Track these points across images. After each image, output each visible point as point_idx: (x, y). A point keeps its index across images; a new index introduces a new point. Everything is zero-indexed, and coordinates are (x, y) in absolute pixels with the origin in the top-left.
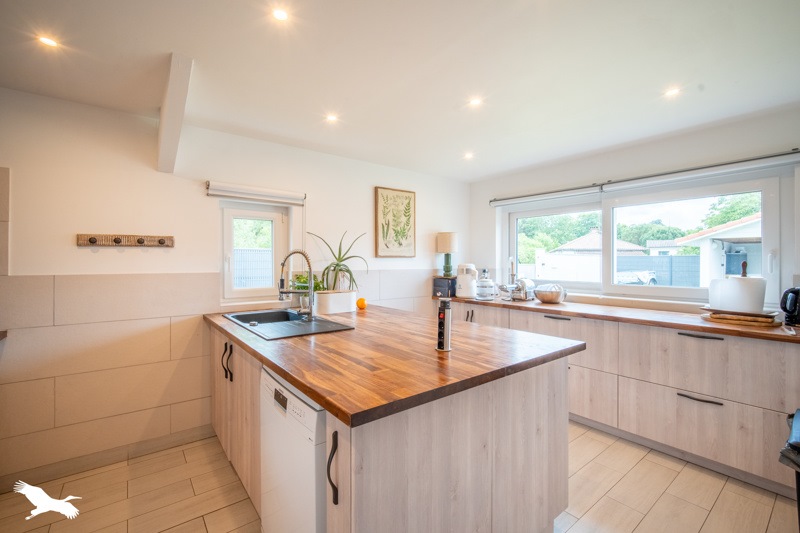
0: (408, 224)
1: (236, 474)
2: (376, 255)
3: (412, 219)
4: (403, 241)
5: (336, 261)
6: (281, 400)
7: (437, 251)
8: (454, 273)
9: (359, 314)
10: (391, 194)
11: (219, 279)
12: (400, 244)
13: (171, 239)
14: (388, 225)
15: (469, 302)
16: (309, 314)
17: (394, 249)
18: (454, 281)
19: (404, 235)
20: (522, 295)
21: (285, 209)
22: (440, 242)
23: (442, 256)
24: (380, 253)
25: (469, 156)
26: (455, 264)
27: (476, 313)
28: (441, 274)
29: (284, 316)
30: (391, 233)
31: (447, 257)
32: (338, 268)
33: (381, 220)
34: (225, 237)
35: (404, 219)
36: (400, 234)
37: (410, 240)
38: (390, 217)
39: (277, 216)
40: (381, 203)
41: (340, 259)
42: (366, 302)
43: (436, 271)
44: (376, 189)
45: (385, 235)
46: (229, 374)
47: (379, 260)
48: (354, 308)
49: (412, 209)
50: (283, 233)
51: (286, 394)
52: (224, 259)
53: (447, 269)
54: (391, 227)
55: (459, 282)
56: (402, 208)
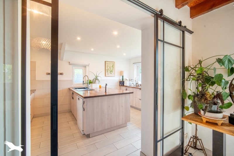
0: (113, 69)
1: (74, 117)
2: (105, 76)
3: (114, 68)
4: (112, 73)
5: (95, 77)
6: (79, 99)
7: (120, 75)
8: (124, 80)
9: (99, 88)
10: (109, 63)
11: (72, 81)
12: (111, 74)
13: (63, 73)
14: (108, 69)
15: (126, 86)
16: (88, 88)
17: (110, 75)
18: (124, 82)
19: (112, 72)
20: (138, 85)
21: (85, 67)
22: (121, 73)
23: (122, 77)
24: (106, 76)
25: (124, 54)
26: (124, 78)
27: (128, 89)
28: (121, 80)
29: (84, 88)
30: (109, 71)
31: (123, 76)
32: (96, 79)
33: (106, 68)
34: (73, 73)
35: (112, 68)
36: (111, 71)
37: (114, 73)
38: (109, 68)
39: (83, 68)
40: (106, 64)
41: (97, 77)
42: (101, 86)
43: (120, 80)
44: (105, 62)
45: (107, 72)
46: (73, 98)
47: (106, 77)
48: (98, 87)
49: (114, 66)
50: (85, 71)
51: (79, 98)
52: (73, 77)
53: (123, 79)
54: (109, 70)
55: (125, 82)
56: (112, 66)
